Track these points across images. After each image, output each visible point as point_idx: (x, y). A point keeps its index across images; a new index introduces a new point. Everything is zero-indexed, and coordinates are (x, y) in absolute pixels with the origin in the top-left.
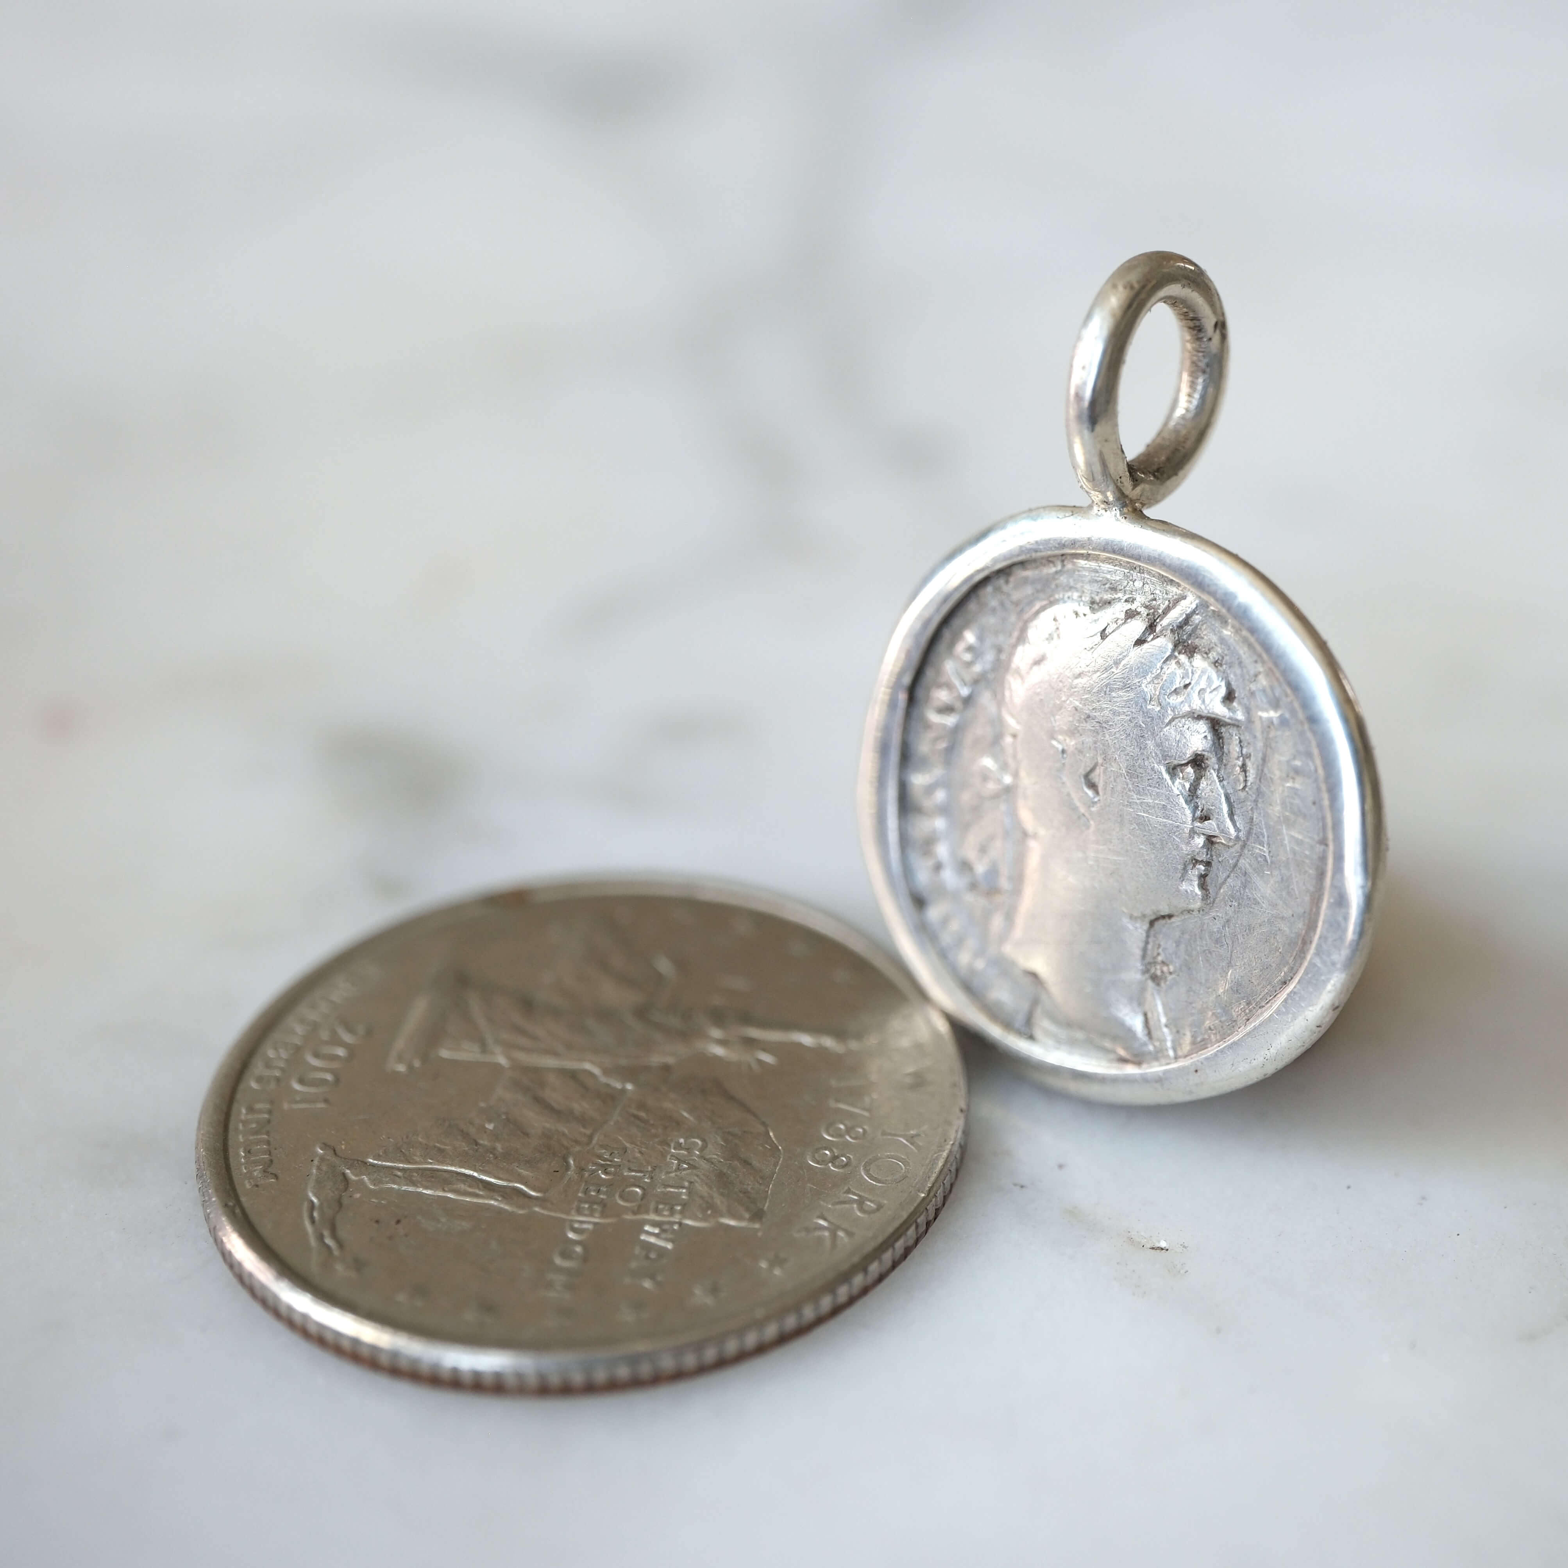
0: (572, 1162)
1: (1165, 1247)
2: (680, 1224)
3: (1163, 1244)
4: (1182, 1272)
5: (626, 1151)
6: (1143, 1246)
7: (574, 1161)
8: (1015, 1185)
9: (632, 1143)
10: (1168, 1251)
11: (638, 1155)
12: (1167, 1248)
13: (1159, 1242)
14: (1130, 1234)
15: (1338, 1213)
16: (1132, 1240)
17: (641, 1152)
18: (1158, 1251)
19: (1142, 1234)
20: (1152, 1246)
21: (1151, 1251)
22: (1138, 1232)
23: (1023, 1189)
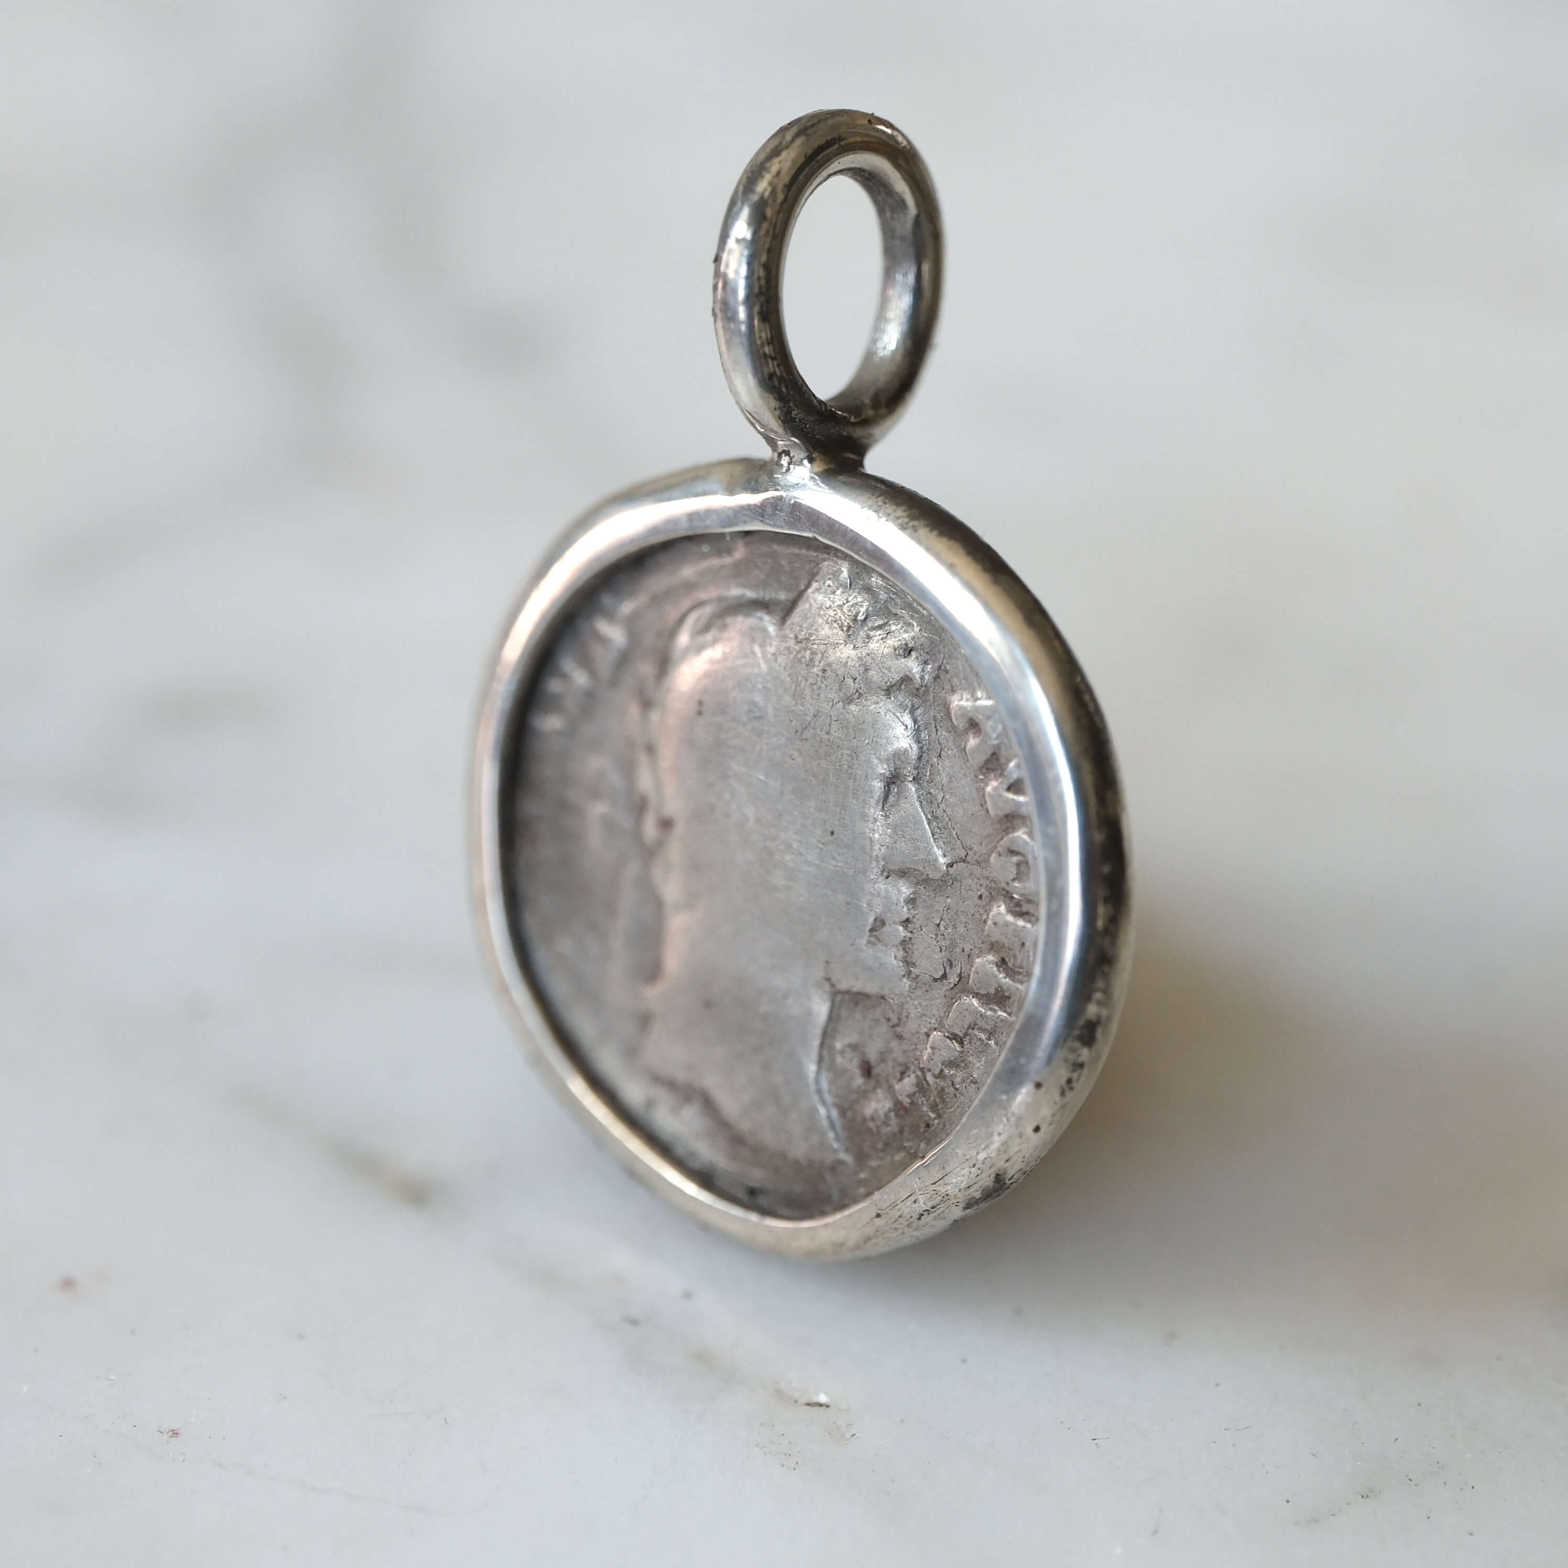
1: (825, 1403)
3: (823, 1399)
4: (848, 1435)
6: (796, 1402)
12: (827, 1404)
13: (817, 1395)
14: (778, 1385)
16: (781, 1393)
18: (816, 1408)
19: (795, 1385)
20: (807, 1401)
21: (807, 1407)
22: (789, 1383)
23: (637, 1325)
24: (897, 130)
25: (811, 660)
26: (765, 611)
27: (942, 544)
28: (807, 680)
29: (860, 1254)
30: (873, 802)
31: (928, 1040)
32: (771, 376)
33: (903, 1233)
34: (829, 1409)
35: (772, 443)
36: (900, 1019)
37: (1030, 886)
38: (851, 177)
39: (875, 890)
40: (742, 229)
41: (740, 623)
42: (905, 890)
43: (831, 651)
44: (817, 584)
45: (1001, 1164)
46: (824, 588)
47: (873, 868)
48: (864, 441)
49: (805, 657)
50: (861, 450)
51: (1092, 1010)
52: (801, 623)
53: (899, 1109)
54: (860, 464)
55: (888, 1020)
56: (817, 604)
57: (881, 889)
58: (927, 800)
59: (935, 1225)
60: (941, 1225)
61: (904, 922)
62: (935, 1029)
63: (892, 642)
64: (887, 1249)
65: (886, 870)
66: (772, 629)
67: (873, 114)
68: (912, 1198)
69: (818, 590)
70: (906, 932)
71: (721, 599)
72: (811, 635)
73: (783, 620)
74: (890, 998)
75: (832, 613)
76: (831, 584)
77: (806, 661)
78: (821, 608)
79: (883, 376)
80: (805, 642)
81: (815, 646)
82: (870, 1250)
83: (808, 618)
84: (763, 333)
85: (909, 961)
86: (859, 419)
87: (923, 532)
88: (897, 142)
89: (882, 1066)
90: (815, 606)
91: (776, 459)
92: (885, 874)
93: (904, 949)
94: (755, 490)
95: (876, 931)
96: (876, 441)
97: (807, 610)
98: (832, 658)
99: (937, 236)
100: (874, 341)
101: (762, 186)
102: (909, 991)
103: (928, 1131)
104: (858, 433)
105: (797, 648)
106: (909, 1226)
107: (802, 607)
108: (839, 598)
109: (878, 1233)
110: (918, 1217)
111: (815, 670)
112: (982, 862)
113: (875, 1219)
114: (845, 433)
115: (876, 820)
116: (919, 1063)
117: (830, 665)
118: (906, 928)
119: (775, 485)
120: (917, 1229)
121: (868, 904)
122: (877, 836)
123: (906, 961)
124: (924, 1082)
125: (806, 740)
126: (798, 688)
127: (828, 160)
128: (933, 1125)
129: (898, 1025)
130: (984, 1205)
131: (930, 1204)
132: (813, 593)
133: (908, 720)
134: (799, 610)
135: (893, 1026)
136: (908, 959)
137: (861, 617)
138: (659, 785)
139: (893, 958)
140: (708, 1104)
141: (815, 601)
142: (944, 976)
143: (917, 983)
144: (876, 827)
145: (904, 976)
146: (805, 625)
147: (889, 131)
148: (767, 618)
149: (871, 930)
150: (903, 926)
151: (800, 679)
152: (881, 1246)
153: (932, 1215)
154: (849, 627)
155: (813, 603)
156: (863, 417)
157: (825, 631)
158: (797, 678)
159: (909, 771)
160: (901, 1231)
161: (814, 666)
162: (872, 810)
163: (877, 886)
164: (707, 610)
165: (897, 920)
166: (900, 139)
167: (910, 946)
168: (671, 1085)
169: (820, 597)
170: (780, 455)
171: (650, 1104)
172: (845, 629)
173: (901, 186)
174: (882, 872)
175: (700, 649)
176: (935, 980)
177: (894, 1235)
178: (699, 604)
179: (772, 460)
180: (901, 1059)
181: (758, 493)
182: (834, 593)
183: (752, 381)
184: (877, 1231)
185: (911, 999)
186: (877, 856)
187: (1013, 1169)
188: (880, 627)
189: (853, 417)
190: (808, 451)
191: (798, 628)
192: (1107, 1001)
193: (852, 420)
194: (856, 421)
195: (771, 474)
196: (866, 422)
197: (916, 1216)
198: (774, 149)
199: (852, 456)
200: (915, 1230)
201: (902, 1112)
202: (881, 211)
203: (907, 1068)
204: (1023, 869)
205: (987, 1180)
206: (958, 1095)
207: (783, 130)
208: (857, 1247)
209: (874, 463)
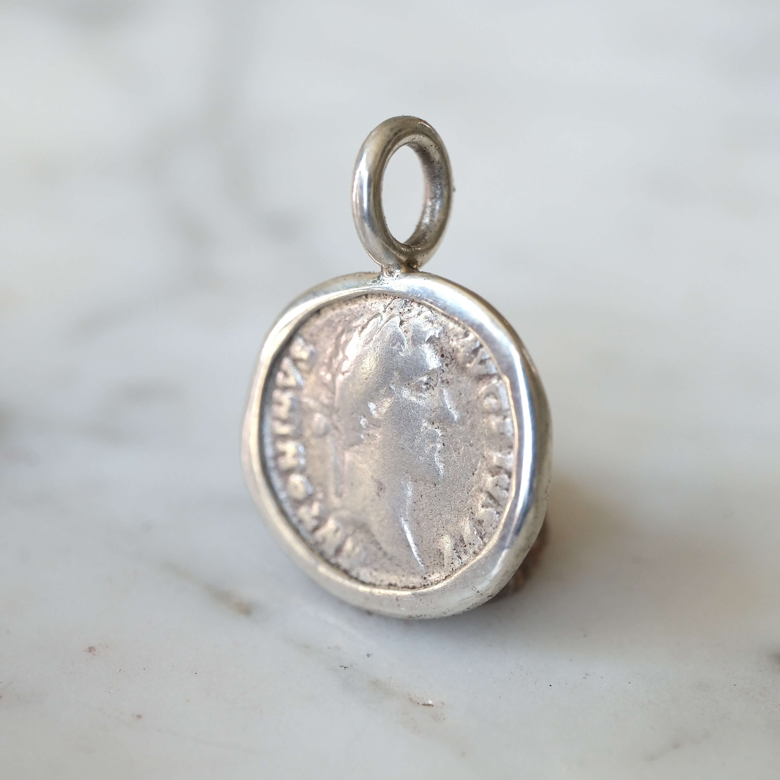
1: (431, 704)
3: (430, 702)
6: (418, 704)
8: (341, 666)
10: (433, 707)
13: (428, 701)
16: (411, 700)
18: (427, 707)
19: (418, 696)
20: (423, 703)
21: (423, 706)
22: (415, 695)
23: (346, 669)
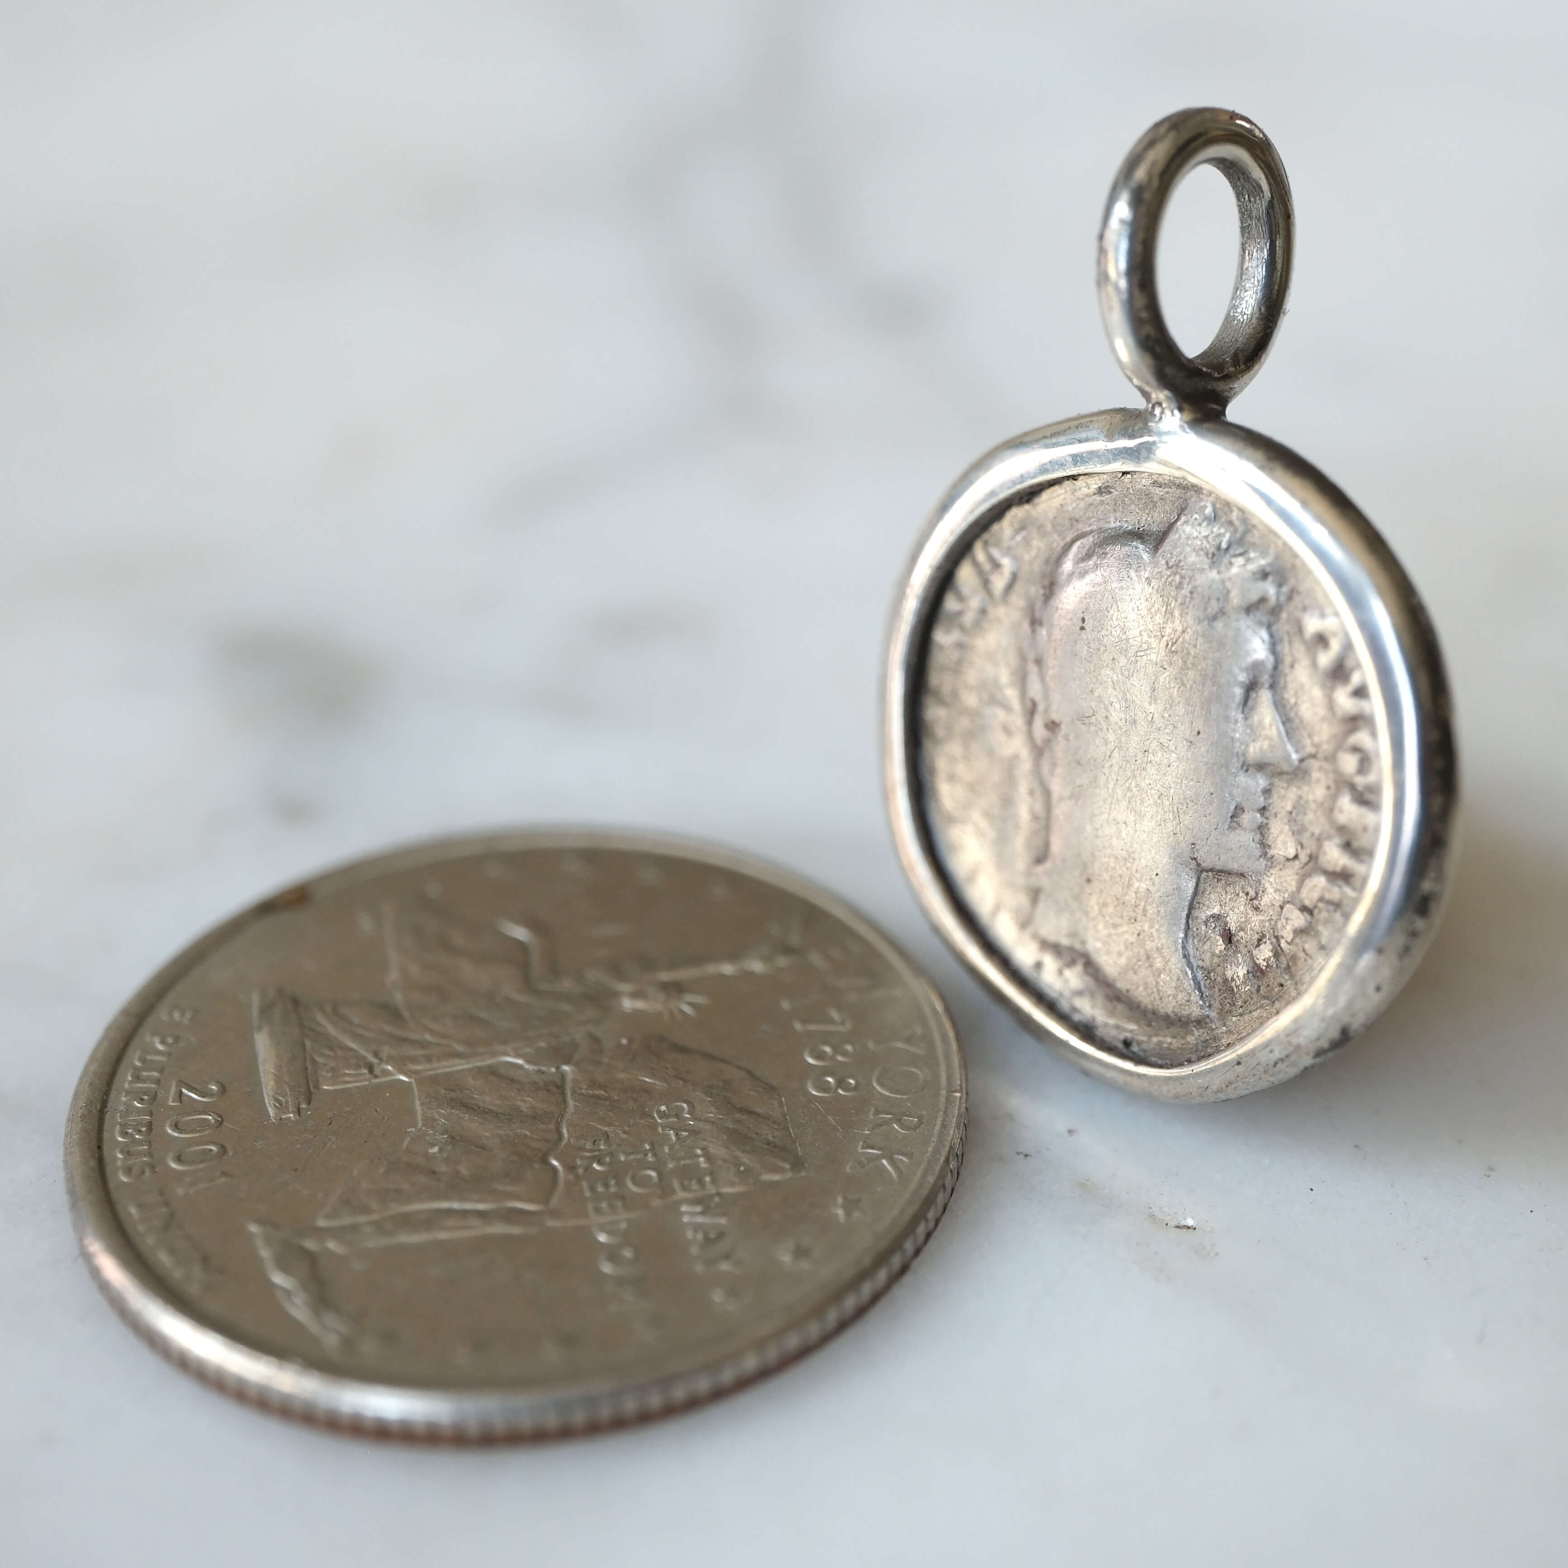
0: (555, 1163)
1: (1192, 1226)
2: (719, 1194)
3: (1190, 1222)
4: (1212, 1254)
5: (608, 1136)
6: (1167, 1224)
7: (557, 1159)
8: (1018, 1153)
9: (609, 1125)
10: (1196, 1230)
11: (624, 1136)
12: (1194, 1227)
13: (1185, 1219)
14: (1151, 1210)
15: (1392, 1186)
16: (1154, 1217)
17: (624, 1132)
18: (1185, 1230)
19: (1166, 1210)
20: (1176, 1224)
21: (1176, 1229)
22: (1160, 1208)
23: (1028, 1158)
24: (1256, 125)
25: (1181, 583)
26: (1139, 541)
27: (1296, 483)
28: (1176, 601)
29: (1222, 1096)
30: (1234, 705)
31: (1282, 912)
32: (1148, 337)
33: (1260, 1079)
34: (1194, 1231)
35: (1146, 395)
36: (1257, 894)
37: (1371, 778)
38: (1214, 166)
39: (1235, 782)
40: (1122, 210)
41: (1117, 551)
42: (1262, 782)
43: (1198, 576)
44: (1185, 517)
45: (1346, 1019)
46: (1192, 520)
47: (1234, 763)
48: (1226, 394)
49: (1175, 581)
50: (1223, 402)
51: (1427, 886)
52: (1172, 551)
53: (1256, 971)
54: (1223, 413)
55: (1247, 894)
56: (1186, 535)
57: (1241, 781)
58: (1280, 705)
59: (1288, 1072)
60: (1292, 1072)
61: (1261, 810)
62: (1288, 902)
63: (1251, 567)
64: (1246, 1092)
65: (1246, 765)
66: (1145, 556)
67: (1234, 111)
68: (1269, 1049)
69: (1186, 522)
70: (1263, 818)
71: (1100, 531)
72: (1180, 561)
73: (1156, 549)
74: (1248, 875)
75: (1199, 543)
76: (1198, 518)
77: (1176, 584)
78: (1189, 538)
79: (1242, 337)
80: (1175, 567)
81: (1184, 572)
82: (1231, 1093)
83: (1178, 547)
84: (1141, 301)
85: (1265, 844)
86: (1222, 375)
87: (1280, 472)
88: (1254, 136)
89: (1241, 934)
90: (1183, 536)
91: (1150, 410)
92: (1245, 768)
93: (1261, 833)
94: (1132, 437)
95: (1236, 817)
96: (1236, 394)
97: (1177, 540)
98: (1198, 582)
99: (1288, 216)
100: (1234, 307)
101: (1140, 174)
102: (1265, 869)
103: (1282, 990)
104: (1221, 386)
105: (1168, 573)
106: (1265, 1072)
107: (1172, 537)
108: (1204, 531)
109: (1238, 1079)
110: (1273, 1064)
111: (1183, 592)
112: (1332, 758)
113: (1236, 1066)
114: (1209, 387)
115: (1236, 722)
116: (1274, 932)
117: (1195, 587)
118: (1262, 815)
119: (1150, 432)
120: (1273, 1075)
121: (1230, 794)
122: (1237, 735)
123: (1263, 843)
124: (1279, 948)
125: (1176, 652)
126: (1169, 607)
127: (1196, 150)
128: (1286, 985)
129: (1255, 898)
130: (1330, 1055)
131: (1284, 1054)
132: (1182, 525)
133: (1264, 634)
134: (1169, 540)
135: (1251, 900)
136: (1264, 841)
137: (1224, 545)
138: (1046, 691)
139: (1251, 840)
140: (1090, 966)
141: (1184, 531)
142: (1296, 857)
143: (1272, 863)
144: (1237, 728)
145: (1261, 856)
146: (1175, 553)
147: (1247, 125)
148: (1141, 547)
149: (1232, 817)
150: (1260, 813)
151: (1170, 599)
152: (1243, 1090)
153: (1285, 1064)
154: (1213, 555)
155: (1182, 535)
156: (1226, 372)
157: (1192, 558)
158: (1168, 599)
159: (1265, 678)
160: (1258, 1076)
161: (1183, 588)
162: (1233, 713)
163: (1237, 778)
164: (1090, 540)
165: (1255, 808)
166: (1257, 132)
167: (1266, 830)
168: (1056, 949)
169: (1188, 529)
170: (1153, 407)
171: (1039, 965)
172: (1210, 556)
173: (1258, 174)
174: (1242, 766)
175: (1083, 574)
176: (1288, 860)
177: (1252, 1080)
178: (1083, 535)
179: (1146, 410)
180: (1257, 928)
181: (1134, 439)
182: (1200, 525)
183: (1131, 341)
184: (1238, 1076)
185: (1267, 876)
186: (1238, 753)
187: (1357, 1023)
188: (1241, 555)
189: (1216, 373)
190: (1178, 402)
191: (1169, 555)
192: (1440, 877)
193: (1216, 375)
194: (1219, 376)
195: (1146, 422)
196: (1227, 377)
197: (1272, 1063)
198: (1150, 140)
199: (1215, 406)
200: (1270, 1076)
201: (1259, 974)
202: (1239, 195)
203: (1264, 936)
204: (1365, 762)
205: (1334, 1033)
206: (1307, 959)
207: (1157, 125)
208: (1220, 1090)
209: (1234, 413)
